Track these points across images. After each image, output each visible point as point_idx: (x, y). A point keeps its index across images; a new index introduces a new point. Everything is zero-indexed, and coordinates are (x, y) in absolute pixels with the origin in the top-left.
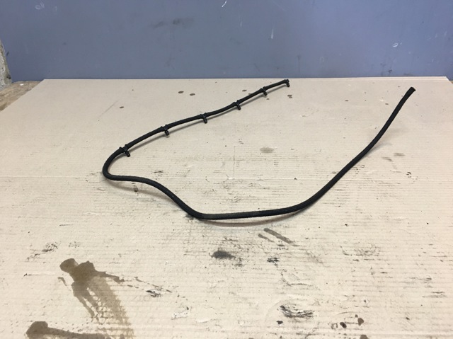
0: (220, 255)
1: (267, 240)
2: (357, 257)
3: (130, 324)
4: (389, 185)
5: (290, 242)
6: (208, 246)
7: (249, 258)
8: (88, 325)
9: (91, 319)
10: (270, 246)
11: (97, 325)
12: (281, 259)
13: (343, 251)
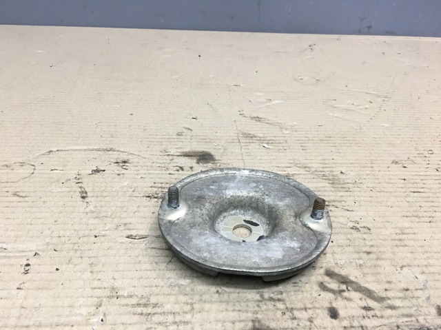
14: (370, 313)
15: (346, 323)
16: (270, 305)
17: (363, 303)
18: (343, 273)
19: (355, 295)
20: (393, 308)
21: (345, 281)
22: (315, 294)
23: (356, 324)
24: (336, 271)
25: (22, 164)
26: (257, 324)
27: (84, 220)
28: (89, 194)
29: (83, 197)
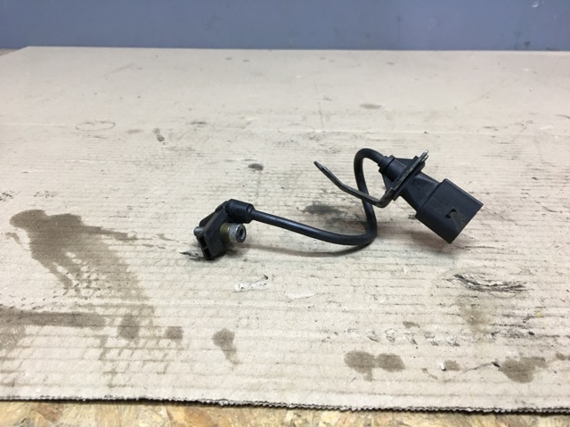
3: (146, 298)
8: (55, 300)
9: (63, 291)
11: (76, 299)
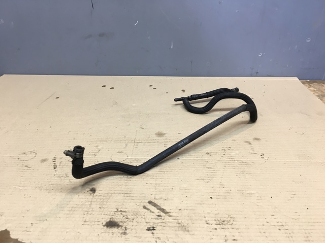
0: (111, 224)
1: (149, 211)
2: (215, 226)
4: (246, 164)
5: (166, 213)
6: (103, 216)
7: (133, 227)
10: (151, 217)
12: (157, 228)
13: (206, 221)
14: (159, 218)
15: (147, 221)
16: (119, 213)
17: (159, 214)
18: (156, 202)
19: (156, 211)
20: (171, 216)
21: (155, 205)
22: (140, 210)
23: (151, 222)
24: (153, 201)
25: (31, 152)
26: (111, 220)
27: (53, 178)
28: (57, 167)
29: (55, 168)
